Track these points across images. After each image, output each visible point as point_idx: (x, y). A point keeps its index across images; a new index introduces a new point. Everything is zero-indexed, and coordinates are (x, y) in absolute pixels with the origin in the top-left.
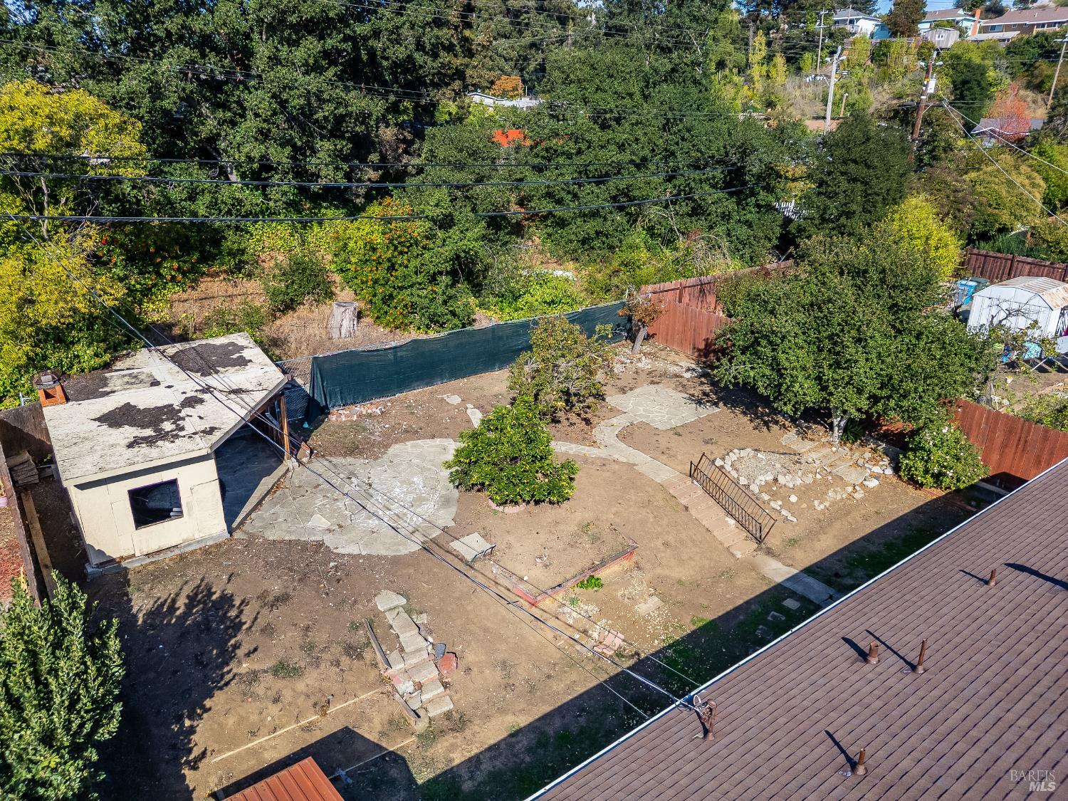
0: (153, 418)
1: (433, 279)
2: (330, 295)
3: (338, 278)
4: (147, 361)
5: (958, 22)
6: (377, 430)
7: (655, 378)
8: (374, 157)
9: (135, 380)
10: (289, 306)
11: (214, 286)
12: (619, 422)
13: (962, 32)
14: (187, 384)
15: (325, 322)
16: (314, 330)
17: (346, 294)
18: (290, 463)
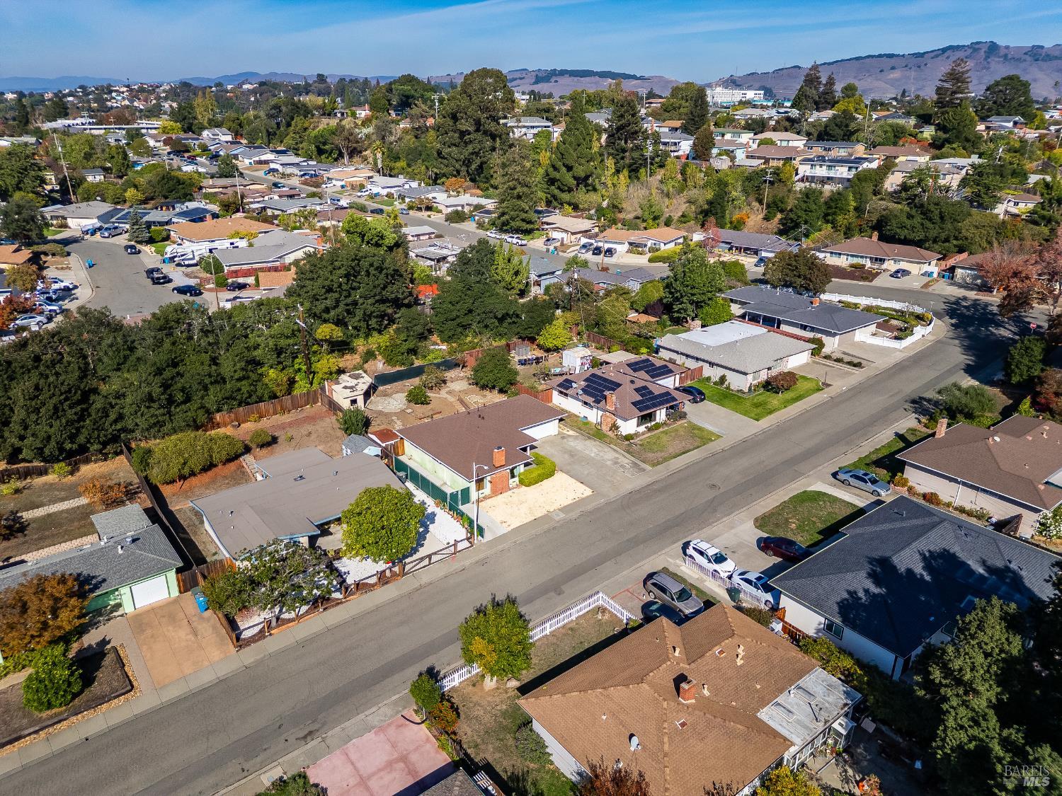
0: (351, 388)
1: (403, 354)
2: (376, 358)
3: (377, 353)
4: (344, 377)
5: (733, 151)
6: (389, 391)
7: (462, 379)
8: (386, 318)
9: (344, 381)
10: (367, 362)
11: (348, 357)
12: (447, 389)
13: (733, 159)
14: (356, 381)
15: (375, 365)
16: (373, 368)
17: (380, 357)
18: (372, 398)
